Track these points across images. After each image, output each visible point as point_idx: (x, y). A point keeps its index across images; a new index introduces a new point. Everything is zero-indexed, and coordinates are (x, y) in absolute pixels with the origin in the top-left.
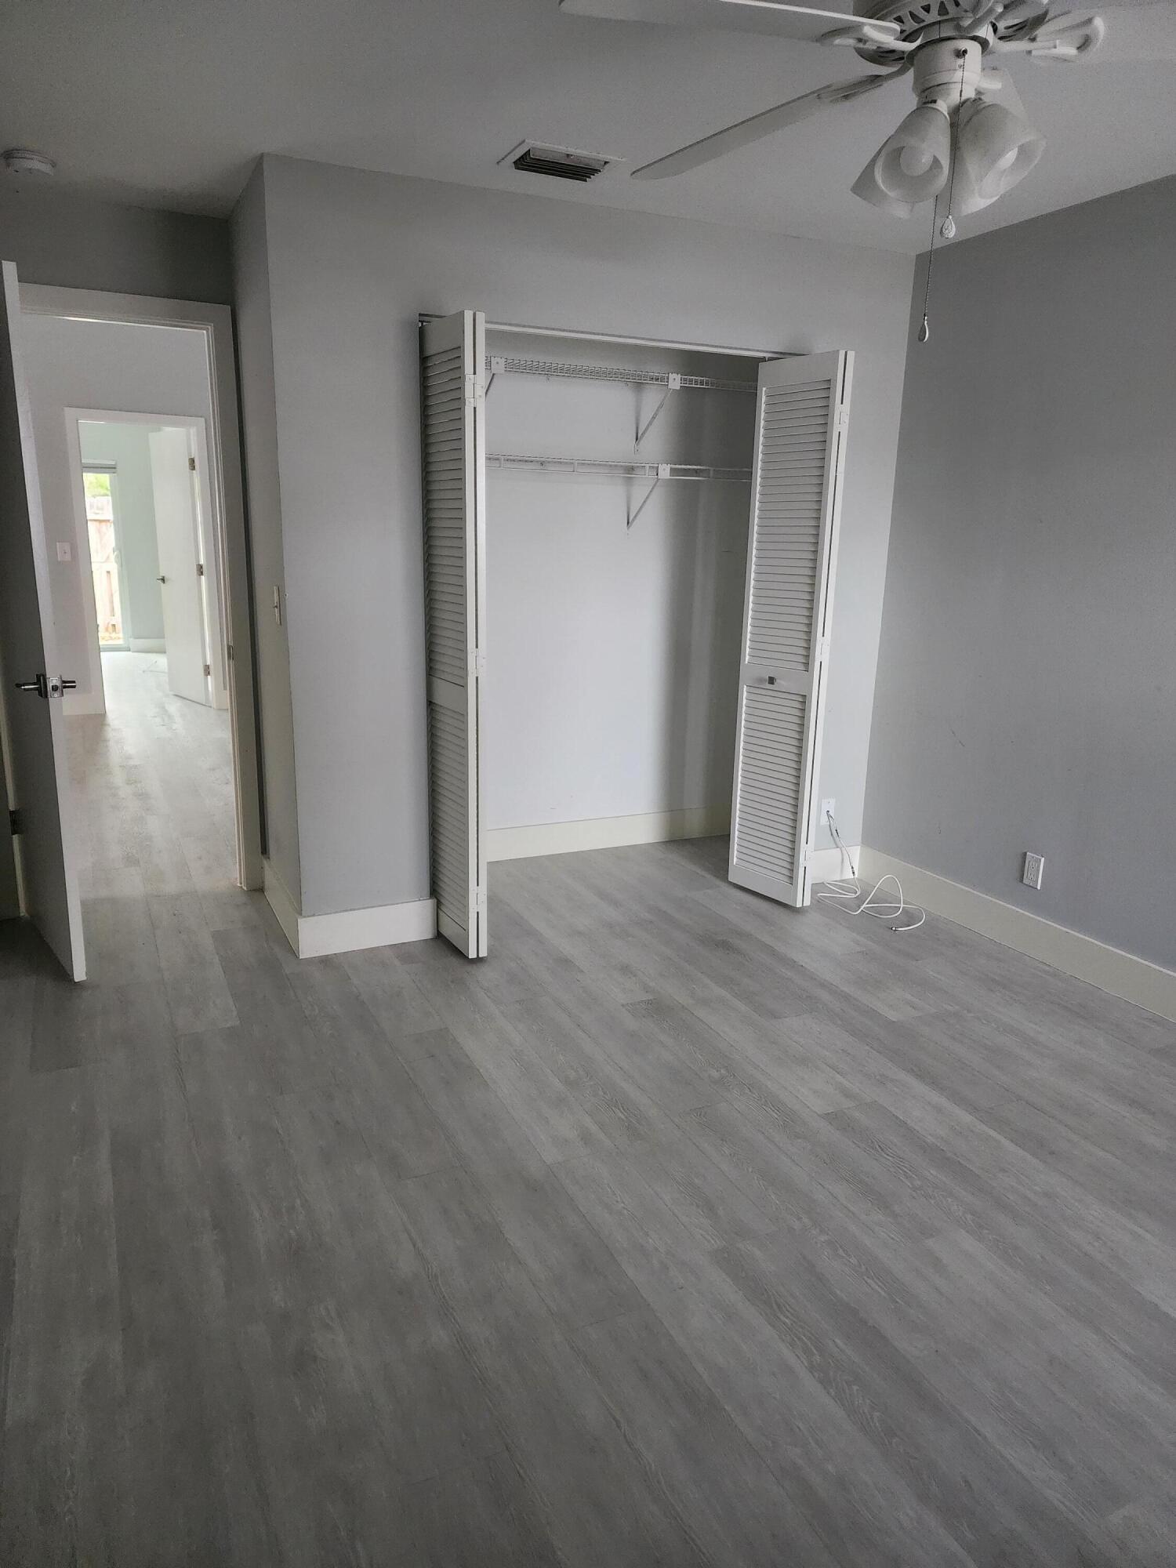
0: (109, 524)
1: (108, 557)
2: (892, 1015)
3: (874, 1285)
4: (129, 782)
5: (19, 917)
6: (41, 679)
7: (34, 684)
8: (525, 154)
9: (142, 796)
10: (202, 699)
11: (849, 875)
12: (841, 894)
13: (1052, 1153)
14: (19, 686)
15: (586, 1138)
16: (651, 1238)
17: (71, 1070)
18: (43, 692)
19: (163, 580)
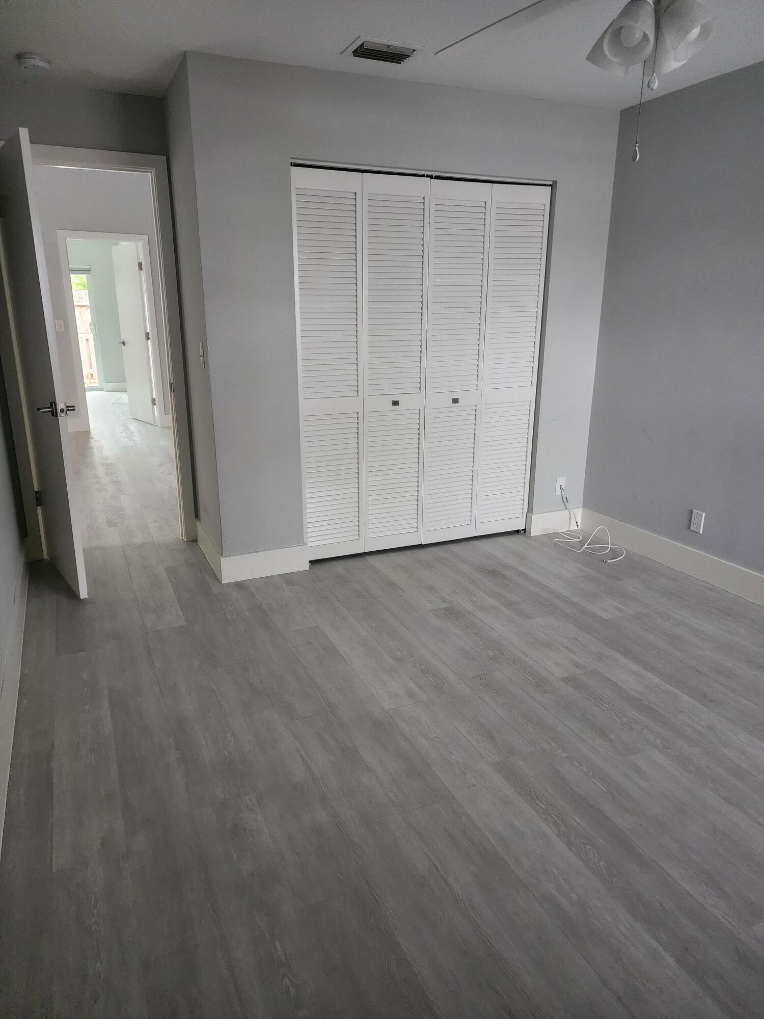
0: (86, 308)
1: (87, 330)
2: (605, 616)
3: (599, 785)
4: (108, 474)
5: (43, 559)
6: (53, 404)
7: (49, 408)
8: (360, 46)
9: (116, 483)
10: (151, 422)
11: (574, 527)
12: (569, 539)
13: (712, 701)
14: (39, 409)
15: (410, 694)
16: (454, 755)
17: (82, 654)
18: (54, 413)
19: (124, 343)
